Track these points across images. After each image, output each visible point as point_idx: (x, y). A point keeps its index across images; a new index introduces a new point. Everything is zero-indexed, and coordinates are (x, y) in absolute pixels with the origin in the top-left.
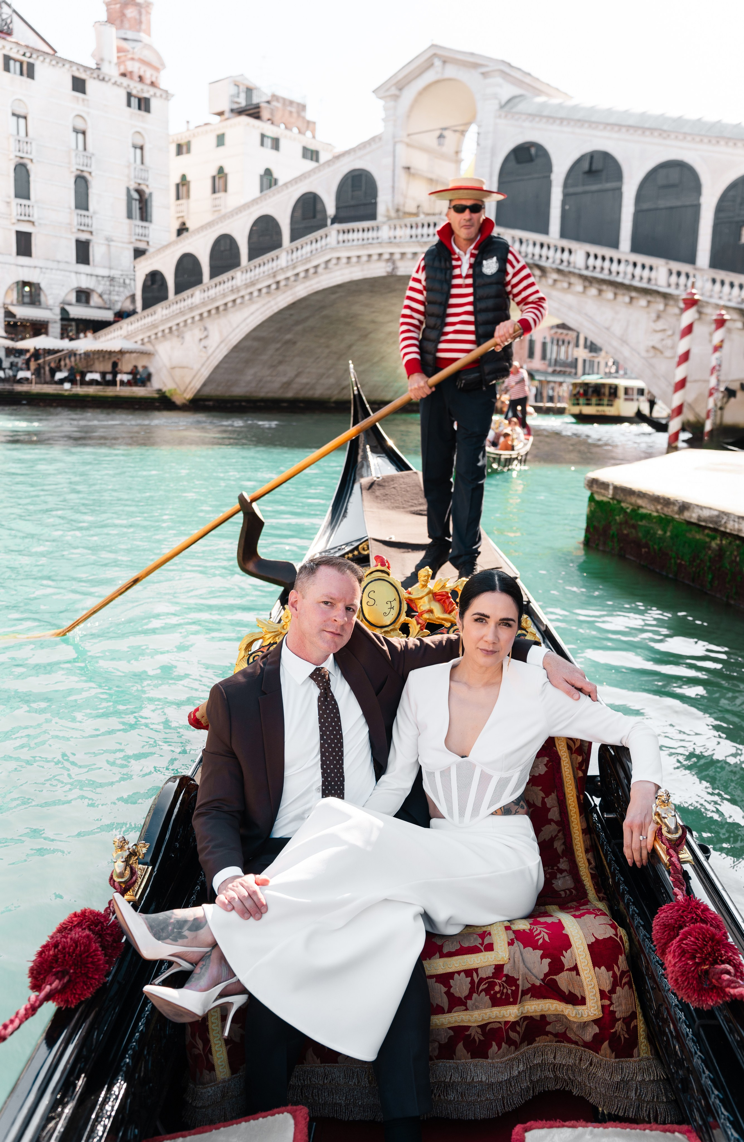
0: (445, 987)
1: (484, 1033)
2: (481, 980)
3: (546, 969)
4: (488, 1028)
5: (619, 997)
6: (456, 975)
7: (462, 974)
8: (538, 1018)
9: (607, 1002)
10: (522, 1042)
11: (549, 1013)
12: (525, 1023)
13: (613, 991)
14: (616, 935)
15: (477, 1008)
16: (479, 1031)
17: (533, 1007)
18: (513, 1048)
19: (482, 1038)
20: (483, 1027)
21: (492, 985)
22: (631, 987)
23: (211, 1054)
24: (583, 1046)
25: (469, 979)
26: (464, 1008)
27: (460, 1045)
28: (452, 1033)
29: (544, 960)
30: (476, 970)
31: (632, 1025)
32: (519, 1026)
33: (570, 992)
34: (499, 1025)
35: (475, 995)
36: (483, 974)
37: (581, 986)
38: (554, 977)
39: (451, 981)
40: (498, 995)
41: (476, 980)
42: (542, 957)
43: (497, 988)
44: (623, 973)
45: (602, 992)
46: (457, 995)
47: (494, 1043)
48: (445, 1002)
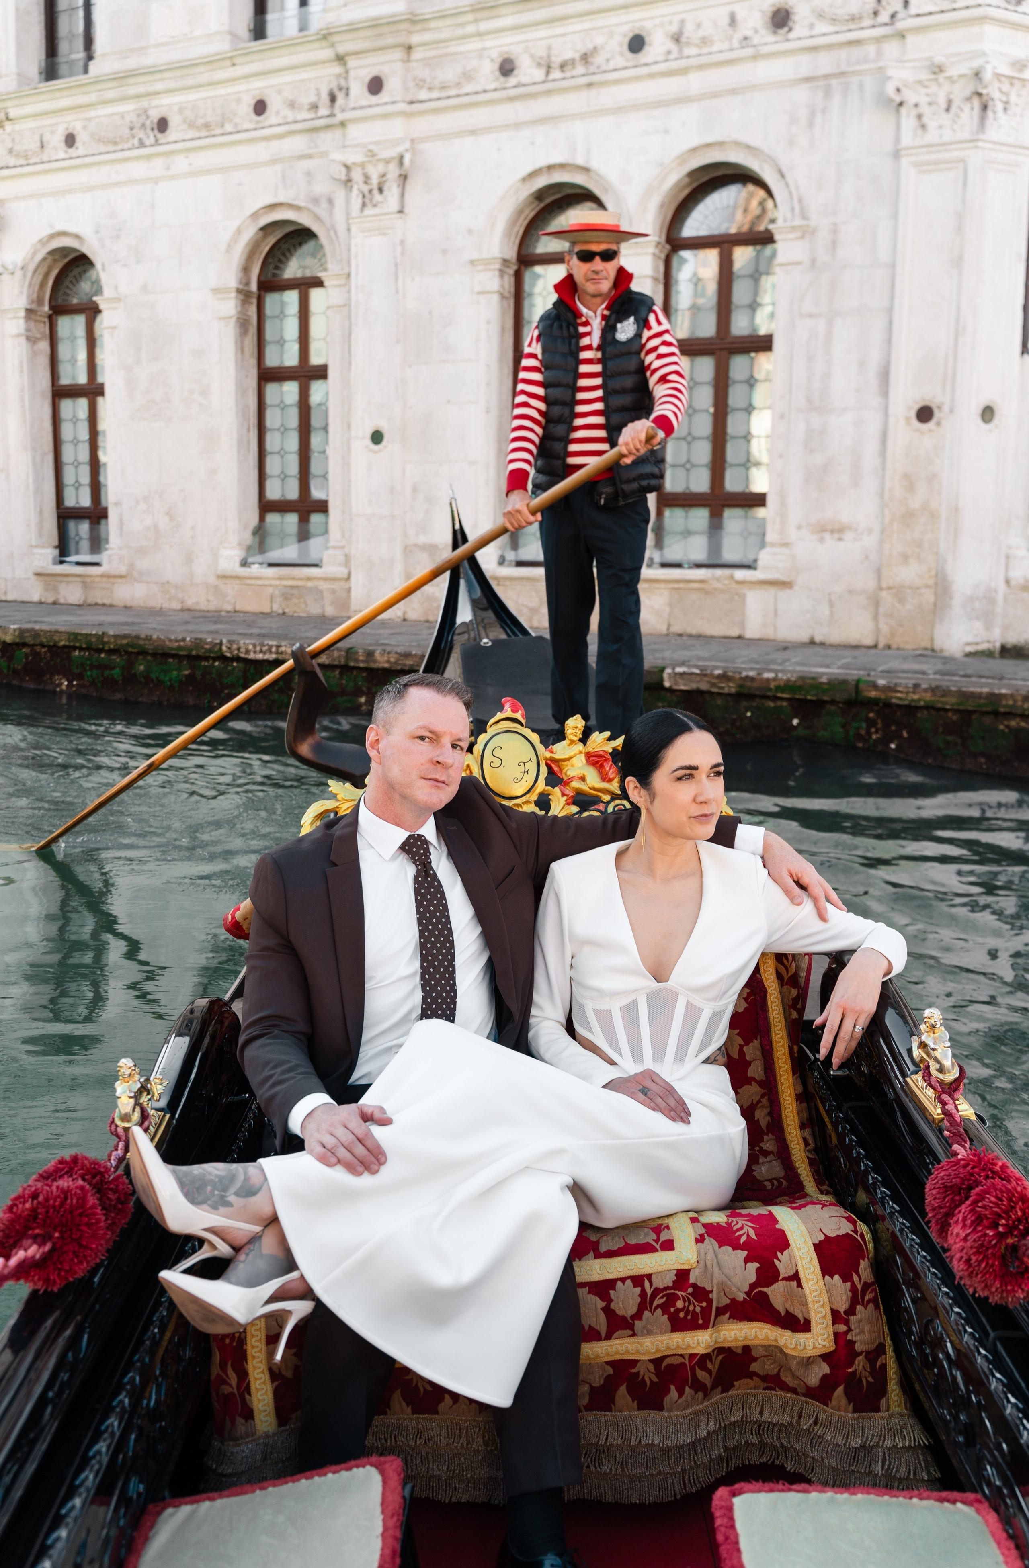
0: (602, 1300)
1: (658, 1372)
2: (656, 1292)
3: (753, 1278)
4: (664, 1364)
5: (860, 1321)
6: (619, 1284)
7: (629, 1282)
8: (739, 1351)
9: (842, 1328)
10: (714, 1387)
11: (756, 1342)
12: (720, 1358)
13: (851, 1311)
14: (855, 1231)
15: (649, 1333)
16: (651, 1367)
17: (732, 1334)
18: (700, 1394)
19: (655, 1379)
20: (657, 1362)
21: (672, 1299)
22: (877, 1307)
23: (249, 1394)
24: (804, 1395)
25: (638, 1289)
26: (630, 1332)
27: (623, 1390)
28: (610, 1371)
29: (749, 1264)
30: (649, 1277)
31: (879, 1363)
32: (711, 1361)
33: (787, 1312)
34: (680, 1360)
35: (647, 1314)
36: (658, 1283)
37: (804, 1304)
38: (765, 1289)
39: (612, 1292)
40: (682, 1315)
41: (649, 1292)
42: (747, 1260)
43: (680, 1304)
44: (866, 1286)
45: (835, 1314)
46: (620, 1312)
47: (673, 1387)
48: (601, 1323)
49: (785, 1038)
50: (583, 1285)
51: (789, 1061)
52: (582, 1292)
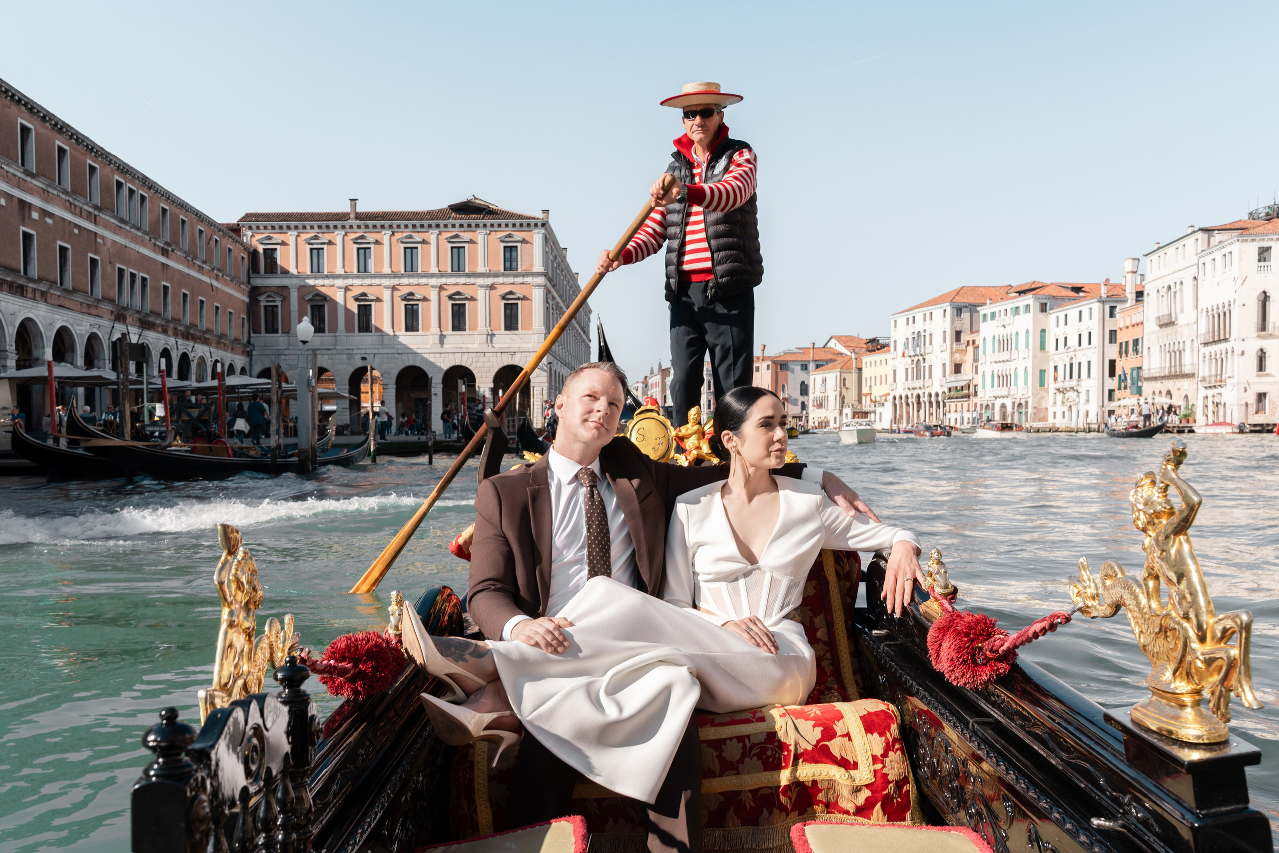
0: (717, 751)
1: (755, 799)
2: (753, 746)
3: (819, 736)
4: (759, 794)
5: (891, 761)
6: (728, 741)
7: (734, 740)
8: (810, 784)
9: (879, 766)
10: (793, 810)
11: (821, 778)
12: (797, 790)
13: (885, 755)
14: (888, 709)
15: (749, 772)
16: (750, 796)
17: (805, 772)
18: (784, 814)
19: (753, 804)
20: (754, 792)
21: (764, 750)
22: (903, 753)
23: (476, 814)
24: (855, 814)
25: (741, 744)
26: (735, 772)
27: (731, 812)
28: (722, 799)
29: (816, 728)
30: (748, 737)
31: (905, 789)
32: (791, 791)
33: (842, 757)
34: (770, 791)
35: (747, 759)
36: (754, 740)
37: (854, 751)
38: (827, 743)
39: (723, 746)
40: (771, 760)
41: (748, 746)
42: (814, 726)
43: (769, 753)
44: (895, 740)
45: (875, 759)
46: (729, 759)
47: (765, 810)
48: (716, 766)
49: (842, 615)
50: (703, 742)
51: (845, 630)
52: (704, 746)
